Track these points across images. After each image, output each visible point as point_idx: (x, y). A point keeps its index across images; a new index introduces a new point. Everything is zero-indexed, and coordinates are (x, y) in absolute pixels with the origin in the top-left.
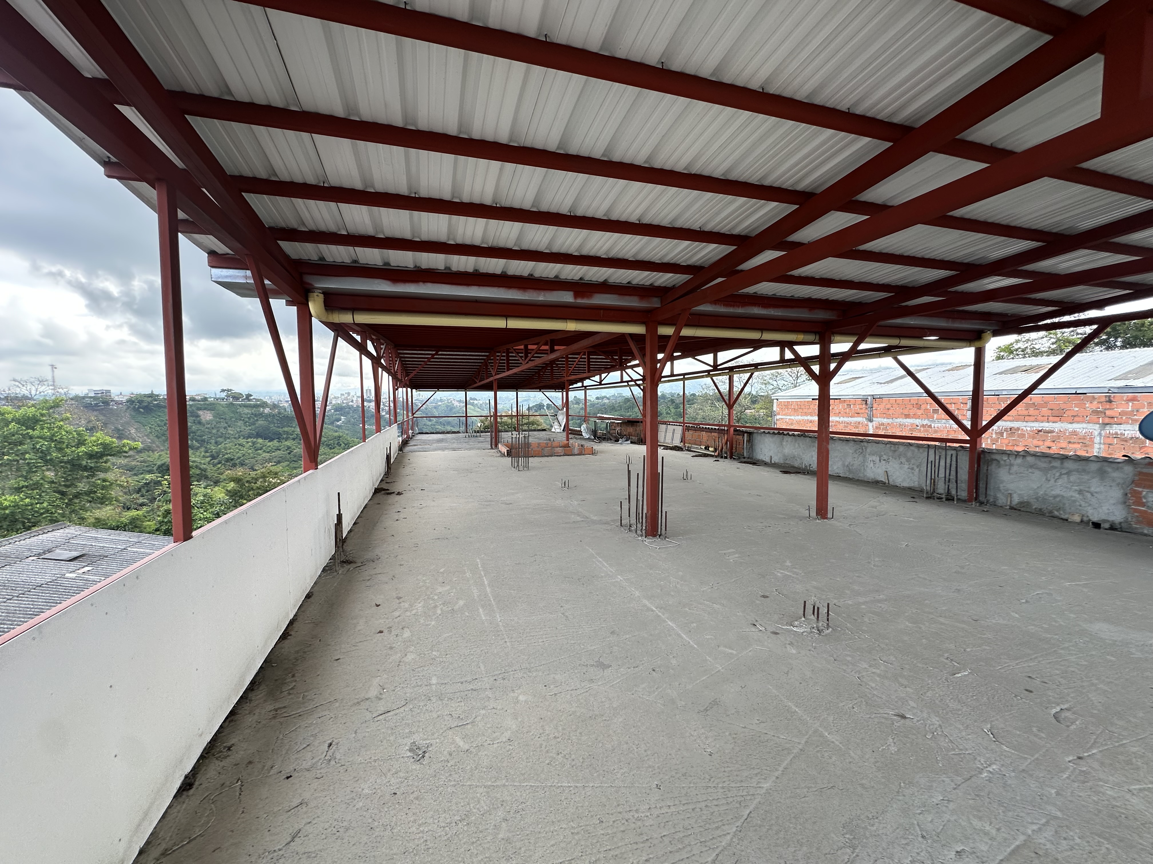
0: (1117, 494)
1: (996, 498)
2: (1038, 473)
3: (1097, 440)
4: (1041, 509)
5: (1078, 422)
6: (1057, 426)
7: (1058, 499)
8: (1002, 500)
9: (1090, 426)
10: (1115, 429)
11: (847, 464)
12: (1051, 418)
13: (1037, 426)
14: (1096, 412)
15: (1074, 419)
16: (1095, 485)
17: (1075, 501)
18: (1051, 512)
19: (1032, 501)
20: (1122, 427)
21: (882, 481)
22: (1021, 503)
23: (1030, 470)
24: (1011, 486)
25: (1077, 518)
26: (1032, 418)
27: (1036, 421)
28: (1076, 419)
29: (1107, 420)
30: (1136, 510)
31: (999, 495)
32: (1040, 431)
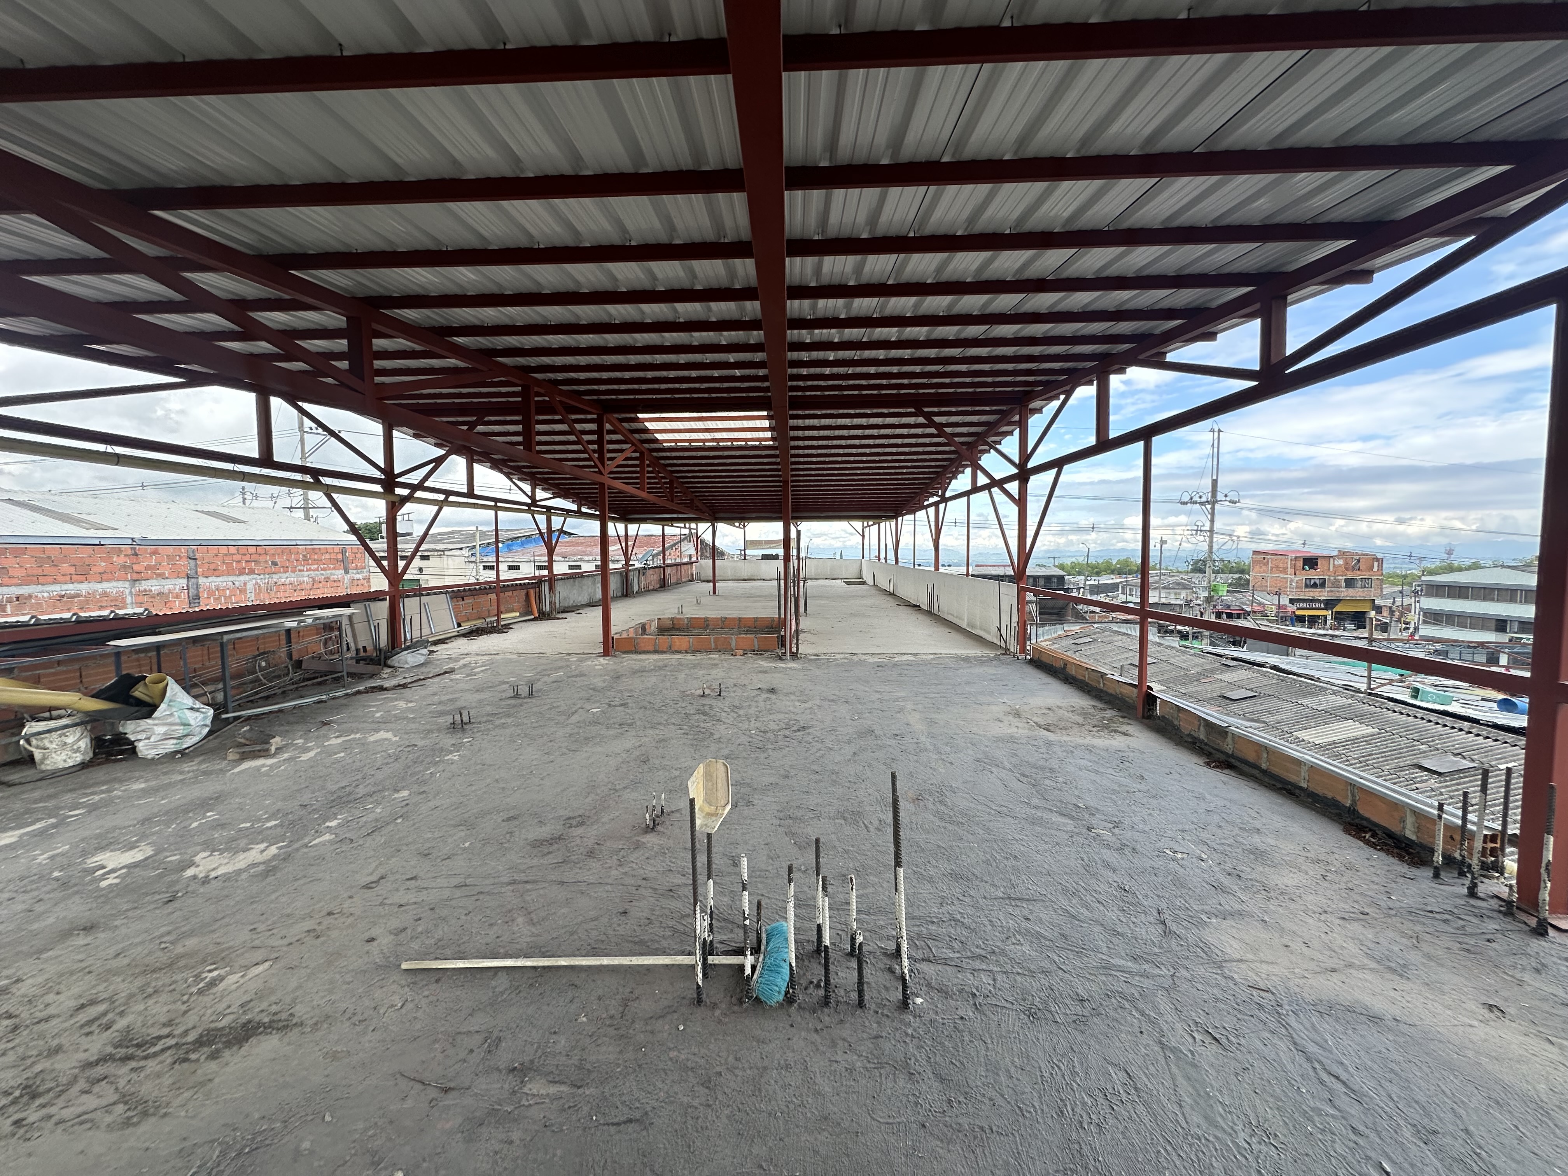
9: (120, 584)
12: (74, 577)
14: (124, 567)
15: (102, 577)
20: (149, 582)
26: (50, 579)
27: (55, 582)
28: (105, 576)
32: (63, 596)
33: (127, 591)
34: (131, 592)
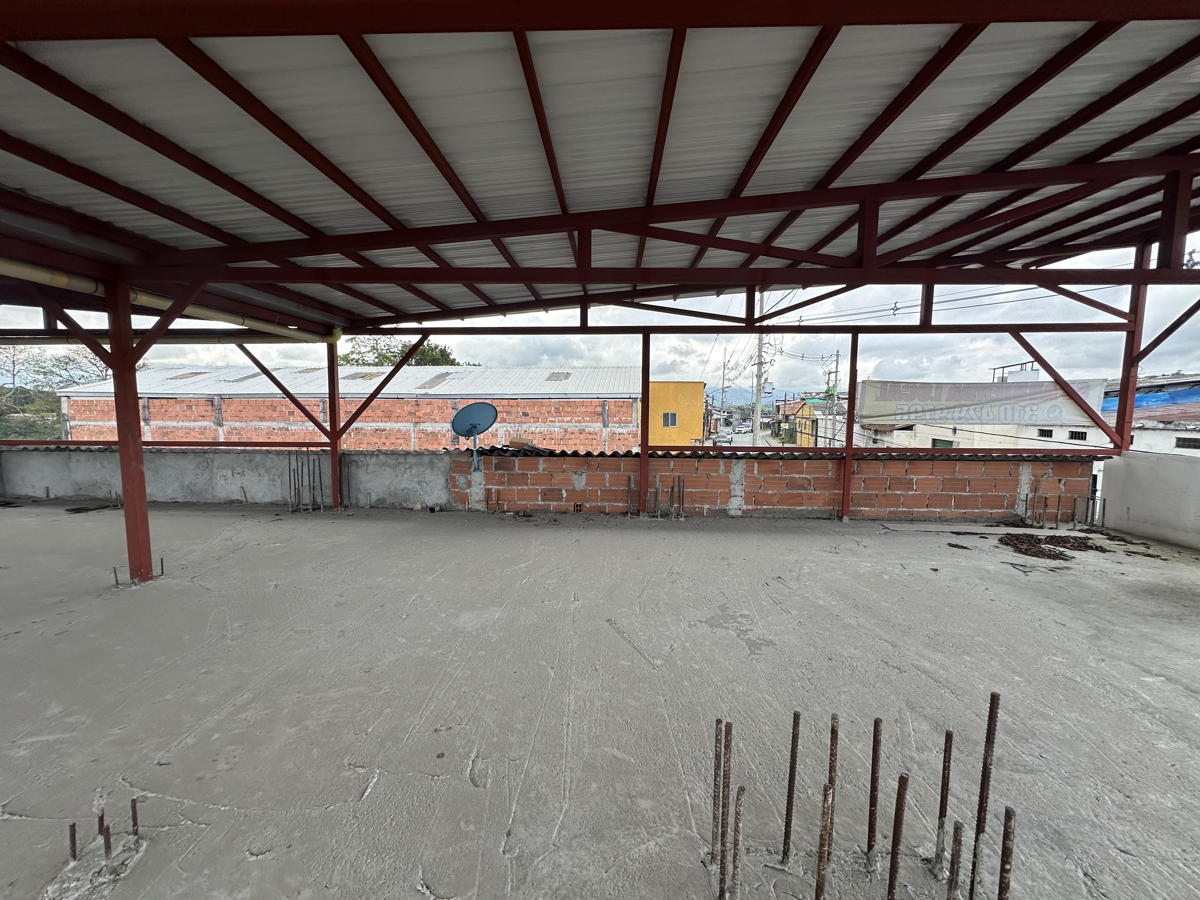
0: (441, 481)
1: (357, 499)
2: (388, 469)
3: (413, 435)
4: (393, 503)
5: (401, 422)
6: (388, 425)
7: (405, 492)
8: (363, 501)
9: (408, 424)
10: (422, 426)
11: (186, 483)
12: (383, 418)
13: (375, 425)
14: (410, 413)
15: (398, 419)
16: (428, 475)
17: (416, 492)
18: (401, 504)
19: (386, 497)
20: (426, 424)
21: (238, 500)
22: (378, 500)
23: (383, 468)
24: (369, 486)
25: (418, 506)
26: (371, 419)
27: (373, 421)
28: (399, 419)
29: (417, 420)
30: (454, 492)
31: (360, 496)
32: (377, 430)
33: (412, 430)
34: (414, 430)
